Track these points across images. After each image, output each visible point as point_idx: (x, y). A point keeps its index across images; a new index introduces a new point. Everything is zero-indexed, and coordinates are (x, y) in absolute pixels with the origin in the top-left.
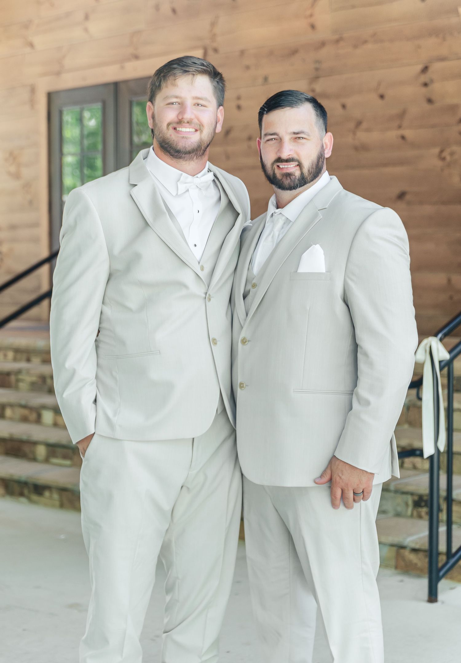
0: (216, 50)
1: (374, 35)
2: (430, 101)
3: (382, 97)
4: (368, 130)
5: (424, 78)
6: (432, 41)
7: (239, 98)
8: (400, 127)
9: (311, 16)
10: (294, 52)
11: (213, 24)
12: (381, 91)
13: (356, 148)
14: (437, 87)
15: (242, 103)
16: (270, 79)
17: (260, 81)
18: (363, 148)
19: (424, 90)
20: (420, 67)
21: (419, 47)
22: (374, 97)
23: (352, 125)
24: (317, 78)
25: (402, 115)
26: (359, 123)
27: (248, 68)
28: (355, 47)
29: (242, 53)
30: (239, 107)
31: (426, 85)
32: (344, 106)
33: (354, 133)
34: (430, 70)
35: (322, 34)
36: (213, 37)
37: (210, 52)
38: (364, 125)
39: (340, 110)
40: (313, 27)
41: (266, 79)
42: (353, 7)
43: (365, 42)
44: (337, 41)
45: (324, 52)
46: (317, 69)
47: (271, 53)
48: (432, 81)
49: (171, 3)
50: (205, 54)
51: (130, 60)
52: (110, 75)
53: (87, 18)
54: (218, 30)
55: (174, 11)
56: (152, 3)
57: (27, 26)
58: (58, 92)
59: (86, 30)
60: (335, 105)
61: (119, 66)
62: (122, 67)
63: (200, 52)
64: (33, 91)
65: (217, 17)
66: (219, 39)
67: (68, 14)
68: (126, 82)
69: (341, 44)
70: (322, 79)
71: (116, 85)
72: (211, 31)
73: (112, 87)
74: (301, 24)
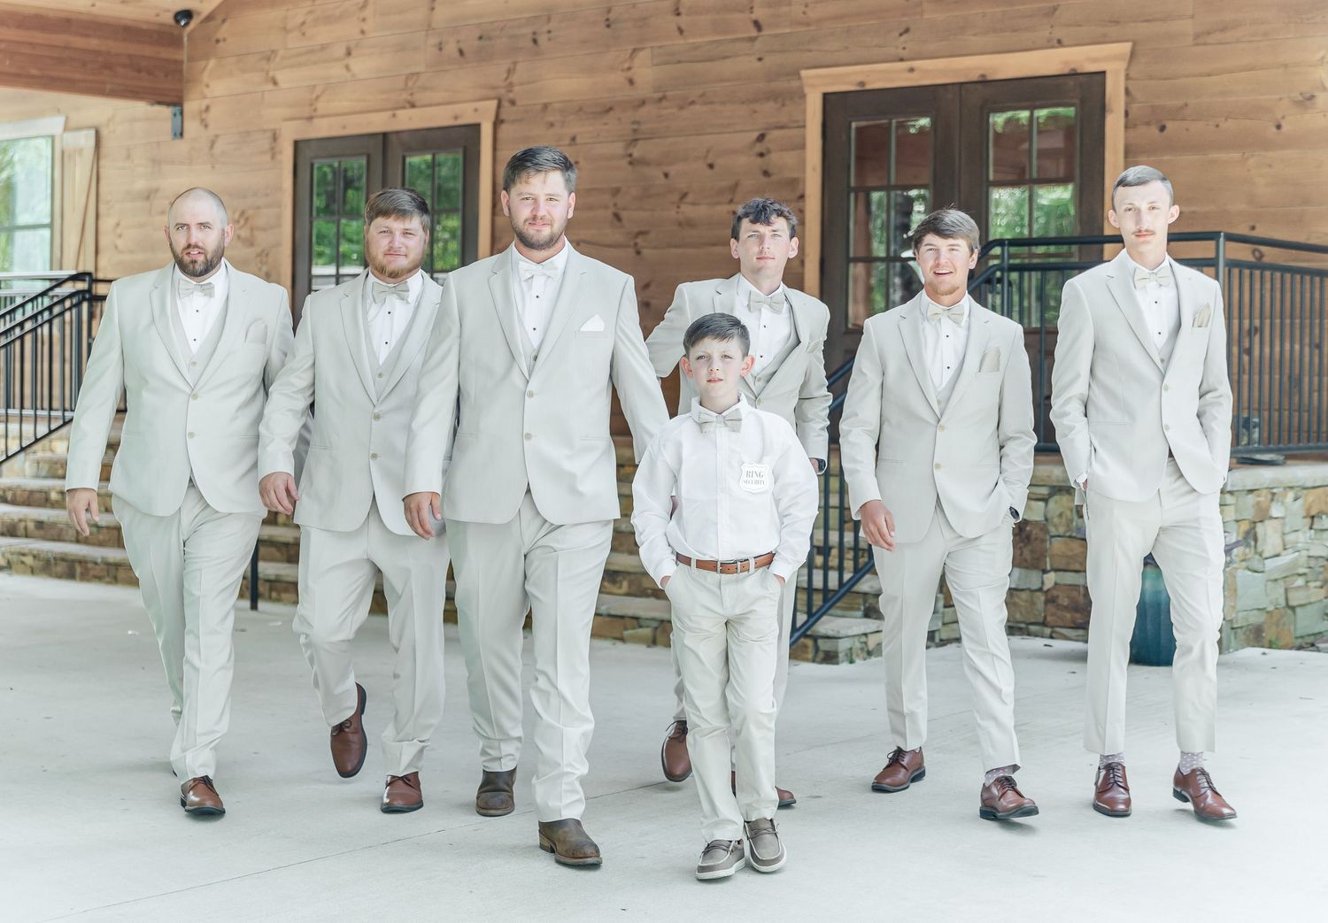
0: (513, 103)
1: (702, 95)
2: (766, 173)
3: (711, 166)
4: (694, 204)
5: (759, 148)
6: (769, 106)
8: (731, 201)
9: (629, 69)
10: (611, 109)
11: (510, 72)
12: (709, 161)
13: (680, 224)
14: (775, 158)
16: (579, 140)
17: (567, 141)
18: (689, 224)
19: (759, 160)
20: (756, 135)
21: (755, 112)
22: (702, 166)
23: (676, 197)
24: (636, 140)
25: (734, 188)
26: (684, 195)
27: (552, 125)
28: (681, 108)
29: (546, 106)
31: (761, 155)
32: (666, 175)
33: (678, 207)
34: (768, 138)
35: (643, 90)
36: (510, 87)
37: (505, 104)
38: (690, 198)
39: (661, 180)
40: (631, 82)
41: (574, 139)
42: (679, 62)
43: (693, 103)
44: (661, 100)
45: (644, 111)
46: (635, 131)
47: (580, 109)
48: (769, 151)
49: (458, 42)
50: (499, 106)
51: (403, 108)
52: (378, 123)
53: (349, 53)
54: (515, 78)
55: (461, 52)
56: (433, 41)
57: (269, 57)
58: (308, 141)
59: (347, 68)
60: (656, 173)
61: (390, 113)
62: (394, 115)
63: (494, 103)
64: (275, 138)
65: (515, 63)
66: (516, 89)
67: (323, 47)
68: (397, 132)
69: (665, 103)
70: (640, 142)
71: (385, 135)
72: (506, 79)
73: (381, 137)
74: (618, 78)
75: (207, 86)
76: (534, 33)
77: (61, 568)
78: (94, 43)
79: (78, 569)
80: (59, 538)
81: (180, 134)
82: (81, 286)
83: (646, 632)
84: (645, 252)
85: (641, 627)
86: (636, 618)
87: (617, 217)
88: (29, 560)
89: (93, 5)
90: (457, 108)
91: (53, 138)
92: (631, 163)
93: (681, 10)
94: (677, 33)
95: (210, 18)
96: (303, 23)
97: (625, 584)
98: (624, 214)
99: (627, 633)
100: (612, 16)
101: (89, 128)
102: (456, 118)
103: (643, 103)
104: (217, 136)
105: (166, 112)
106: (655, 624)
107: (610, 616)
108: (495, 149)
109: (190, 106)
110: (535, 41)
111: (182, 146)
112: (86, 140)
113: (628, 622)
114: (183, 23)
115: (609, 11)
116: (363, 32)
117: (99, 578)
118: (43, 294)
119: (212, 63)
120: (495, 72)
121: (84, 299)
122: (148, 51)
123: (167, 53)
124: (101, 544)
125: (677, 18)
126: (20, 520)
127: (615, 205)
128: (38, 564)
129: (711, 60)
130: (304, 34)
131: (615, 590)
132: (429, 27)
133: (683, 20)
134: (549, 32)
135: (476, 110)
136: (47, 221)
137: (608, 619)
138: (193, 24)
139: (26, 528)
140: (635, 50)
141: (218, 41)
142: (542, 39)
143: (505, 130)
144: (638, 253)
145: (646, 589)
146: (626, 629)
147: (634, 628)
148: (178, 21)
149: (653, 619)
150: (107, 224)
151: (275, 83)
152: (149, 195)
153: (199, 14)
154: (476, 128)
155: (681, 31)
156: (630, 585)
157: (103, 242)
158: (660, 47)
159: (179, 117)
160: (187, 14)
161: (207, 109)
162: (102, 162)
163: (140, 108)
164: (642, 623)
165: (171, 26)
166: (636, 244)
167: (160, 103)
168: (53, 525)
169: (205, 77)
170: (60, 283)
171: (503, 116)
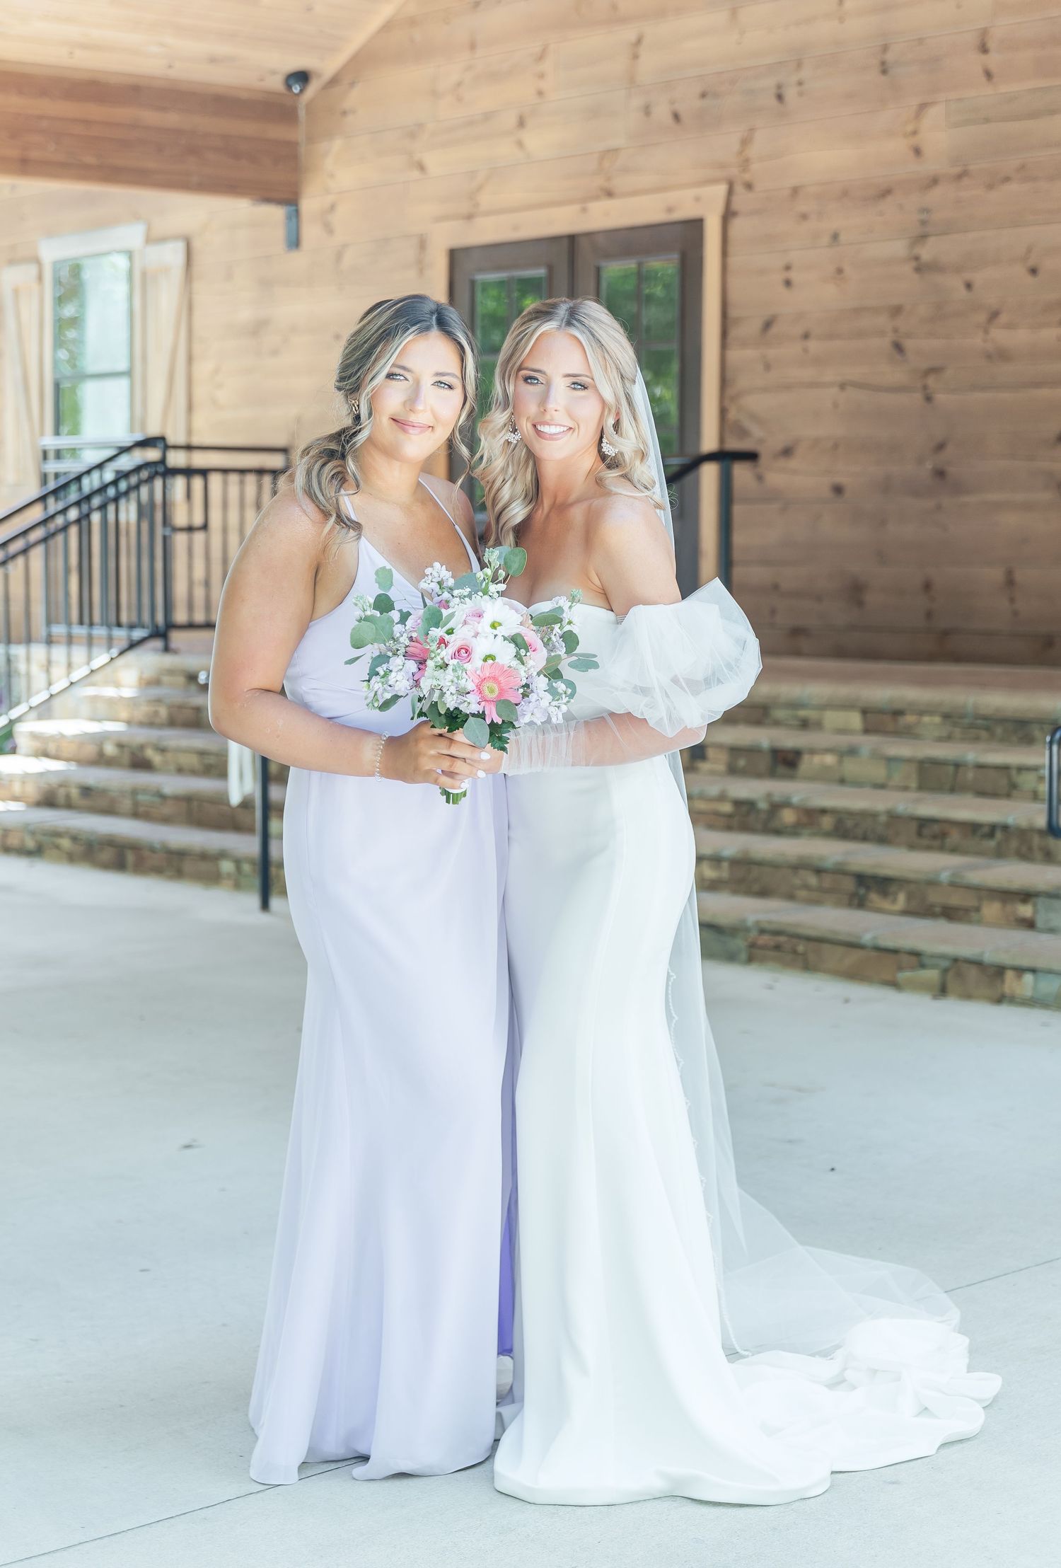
0: (749, 186)
1: (1022, 167)
3: (1034, 271)
4: (1010, 326)
7: (788, 268)
9: (915, 133)
10: (886, 193)
11: (745, 142)
12: (1031, 263)
13: (989, 357)
15: (794, 275)
16: (843, 238)
17: (826, 240)
18: (1002, 355)
22: (1020, 271)
23: (982, 317)
24: (923, 237)
26: (994, 315)
27: (804, 217)
28: (990, 187)
29: (795, 191)
30: (788, 283)
32: (969, 286)
33: (986, 332)
35: (932, 165)
36: (745, 164)
37: (739, 189)
38: (1003, 318)
39: (962, 292)
40: (917, 151)
41: (835, 237)
42: (987, 120)
43: (1007, 179)
44: (959, 177)
45: (936, 194)
46: (923, 223)
47: (845, 194)
49: (672, 102)
50: (730, 192)
51: (596, 198)
52: (562, 221)
53: (521, 123)
54: (754, 151)
55: (676, 117)
56: (637, 102)
57: (413, 133)
58: (467, 250)
59: (520, 144)
60: (954, 283)
61: (576, 207)
62: (584, 210)
63: (722, 189)
64: (422, 244)
65: (752, 130)
66: (755, 166)
67: (488, 116)
68: (589, 235)
69: (966, 181)
70: (931, 240)
71: (572, 239)
72: (741, 152)
73: (565, 243)
74: (898, 147)
75: (332, 176)
76: (779, 87)
77: (107, 854)
78: (172, 119)
79: (130, 858)
80: (110, 810)
81: (294, 242)
82: (153, 454)
83: (932, 975)
84: (941, 398)
85: (923, 966)
86: (916, 954)
87: (898, 347)
88: (65, 843)
89: (170, 67)
90: (672, 197)
91: (130, 254)
92: (918, 270)
93: (991, 45)
94: (984, 79)
95: (334, 81)
96: (459, 84)
97: (901, 899)
98: (909, 344)
99: (903, 976)
100: (889, 57)
101: (175, 238)
102: (670, 210)
103: (935, 181)
104: (345, 246)
105: (277, 213)
106: (946, 964)
107: (878, 949)
108: (725, 253)
109: (309, 204)
110: (780, 97)
111: (298, 261)
112: (173, 255)
113: (905, 959)
114: (296, 89)
115: (885, 48)
116: (540, 93)
117: (157, 871)
118: (100, 466)
119: (337, 144)
120: (724, 144)
121: (157, 473)
122: (248, 128)
123: (276, 132)
124: (166, 820)
125: (983, 57)
126: (61, 786)
127: (896, 330)
128: (78, 849)
129: (1034, 115)
130: (459, 99)
131: (886, 905)
132: (631, 80)
133: (993, 60)
134: (800, 83)
135: (697, 199)
136: (122, 365)
137: (874, 954)
138: (313, 88)
139: (68, 796)
140: (923, 107)
141: (344, 113)
142: (790, 93)
143: (739, 227)
144: (929, 399)
145: (932, 906)
146: (900, 968)
147: (912, 968)
148: (289, 87)
149: (943, 957)
150: (203, 369)
151: (421, 167)
152: (258, 328)
153: (319, 76)
154: (696, 225)
155: (988, 75)
156: (910, 897)
157: (200, 393)
158: (960, 100)
159: (294, 220)
160: (302, 77)
161: (332, 208)
162: (197, 286)
163: (240, 208)
164: (926, 961)
165: (280, 94)
166: (925, 387)
167: (268, 200)
168: (103, 792)
169: (329, 163)
170: (124, 450)
171: (737, 204)
